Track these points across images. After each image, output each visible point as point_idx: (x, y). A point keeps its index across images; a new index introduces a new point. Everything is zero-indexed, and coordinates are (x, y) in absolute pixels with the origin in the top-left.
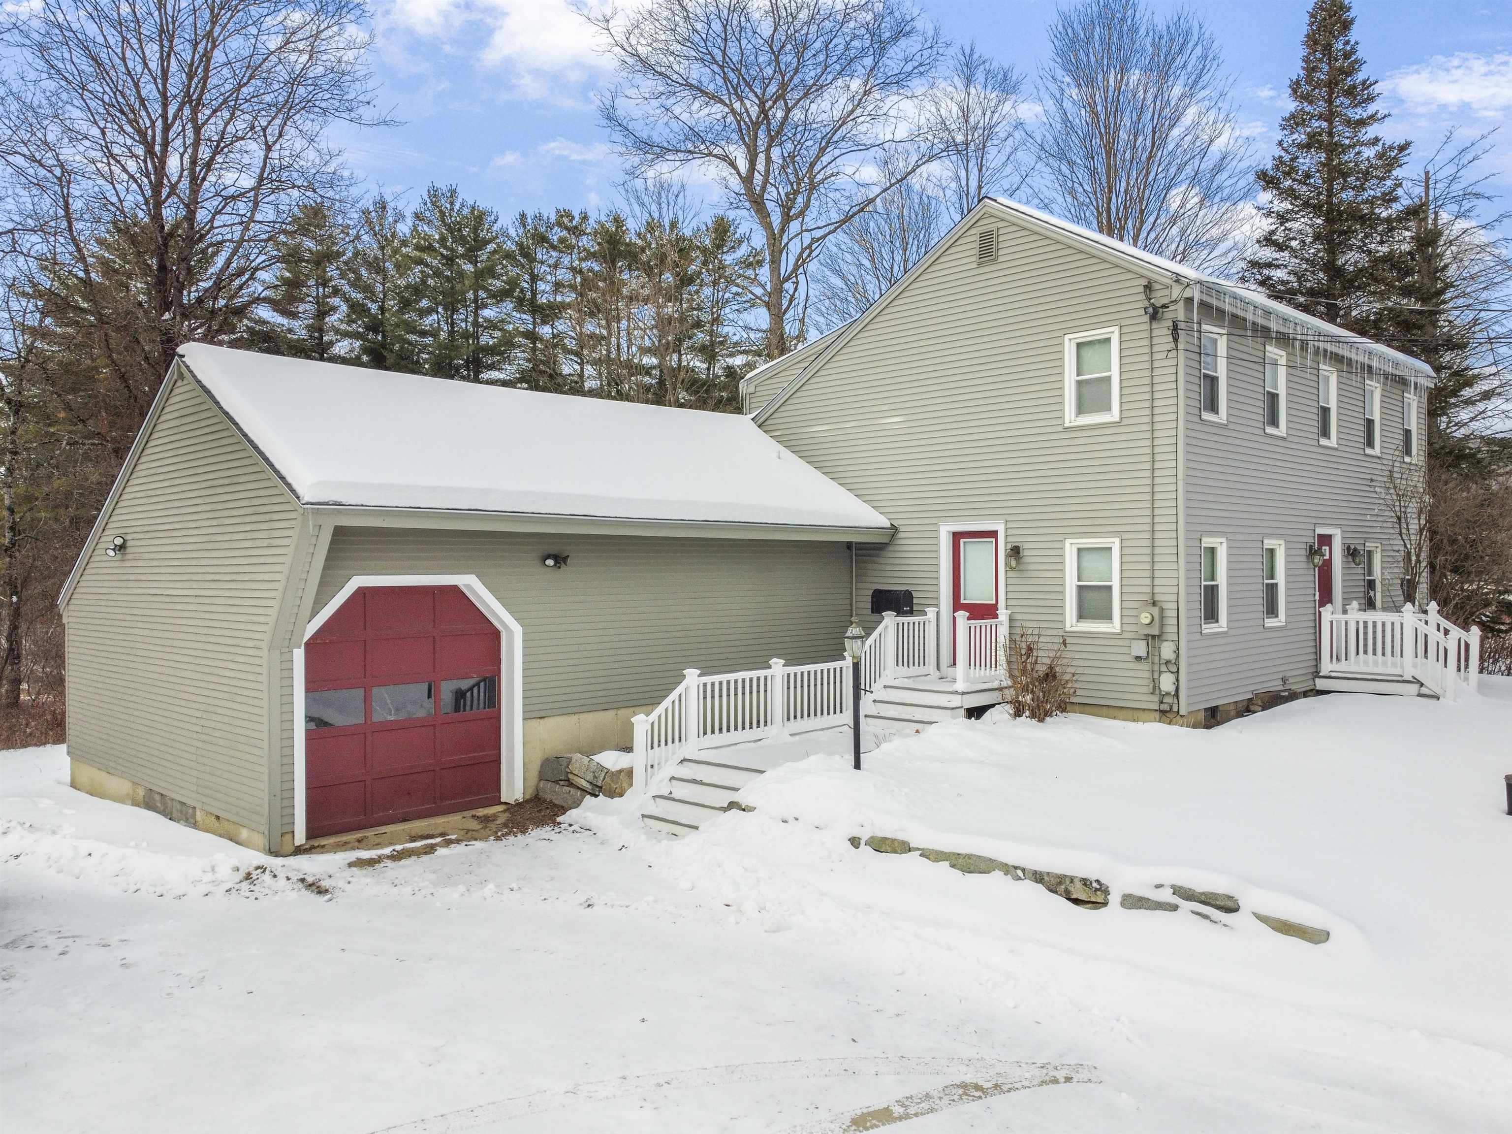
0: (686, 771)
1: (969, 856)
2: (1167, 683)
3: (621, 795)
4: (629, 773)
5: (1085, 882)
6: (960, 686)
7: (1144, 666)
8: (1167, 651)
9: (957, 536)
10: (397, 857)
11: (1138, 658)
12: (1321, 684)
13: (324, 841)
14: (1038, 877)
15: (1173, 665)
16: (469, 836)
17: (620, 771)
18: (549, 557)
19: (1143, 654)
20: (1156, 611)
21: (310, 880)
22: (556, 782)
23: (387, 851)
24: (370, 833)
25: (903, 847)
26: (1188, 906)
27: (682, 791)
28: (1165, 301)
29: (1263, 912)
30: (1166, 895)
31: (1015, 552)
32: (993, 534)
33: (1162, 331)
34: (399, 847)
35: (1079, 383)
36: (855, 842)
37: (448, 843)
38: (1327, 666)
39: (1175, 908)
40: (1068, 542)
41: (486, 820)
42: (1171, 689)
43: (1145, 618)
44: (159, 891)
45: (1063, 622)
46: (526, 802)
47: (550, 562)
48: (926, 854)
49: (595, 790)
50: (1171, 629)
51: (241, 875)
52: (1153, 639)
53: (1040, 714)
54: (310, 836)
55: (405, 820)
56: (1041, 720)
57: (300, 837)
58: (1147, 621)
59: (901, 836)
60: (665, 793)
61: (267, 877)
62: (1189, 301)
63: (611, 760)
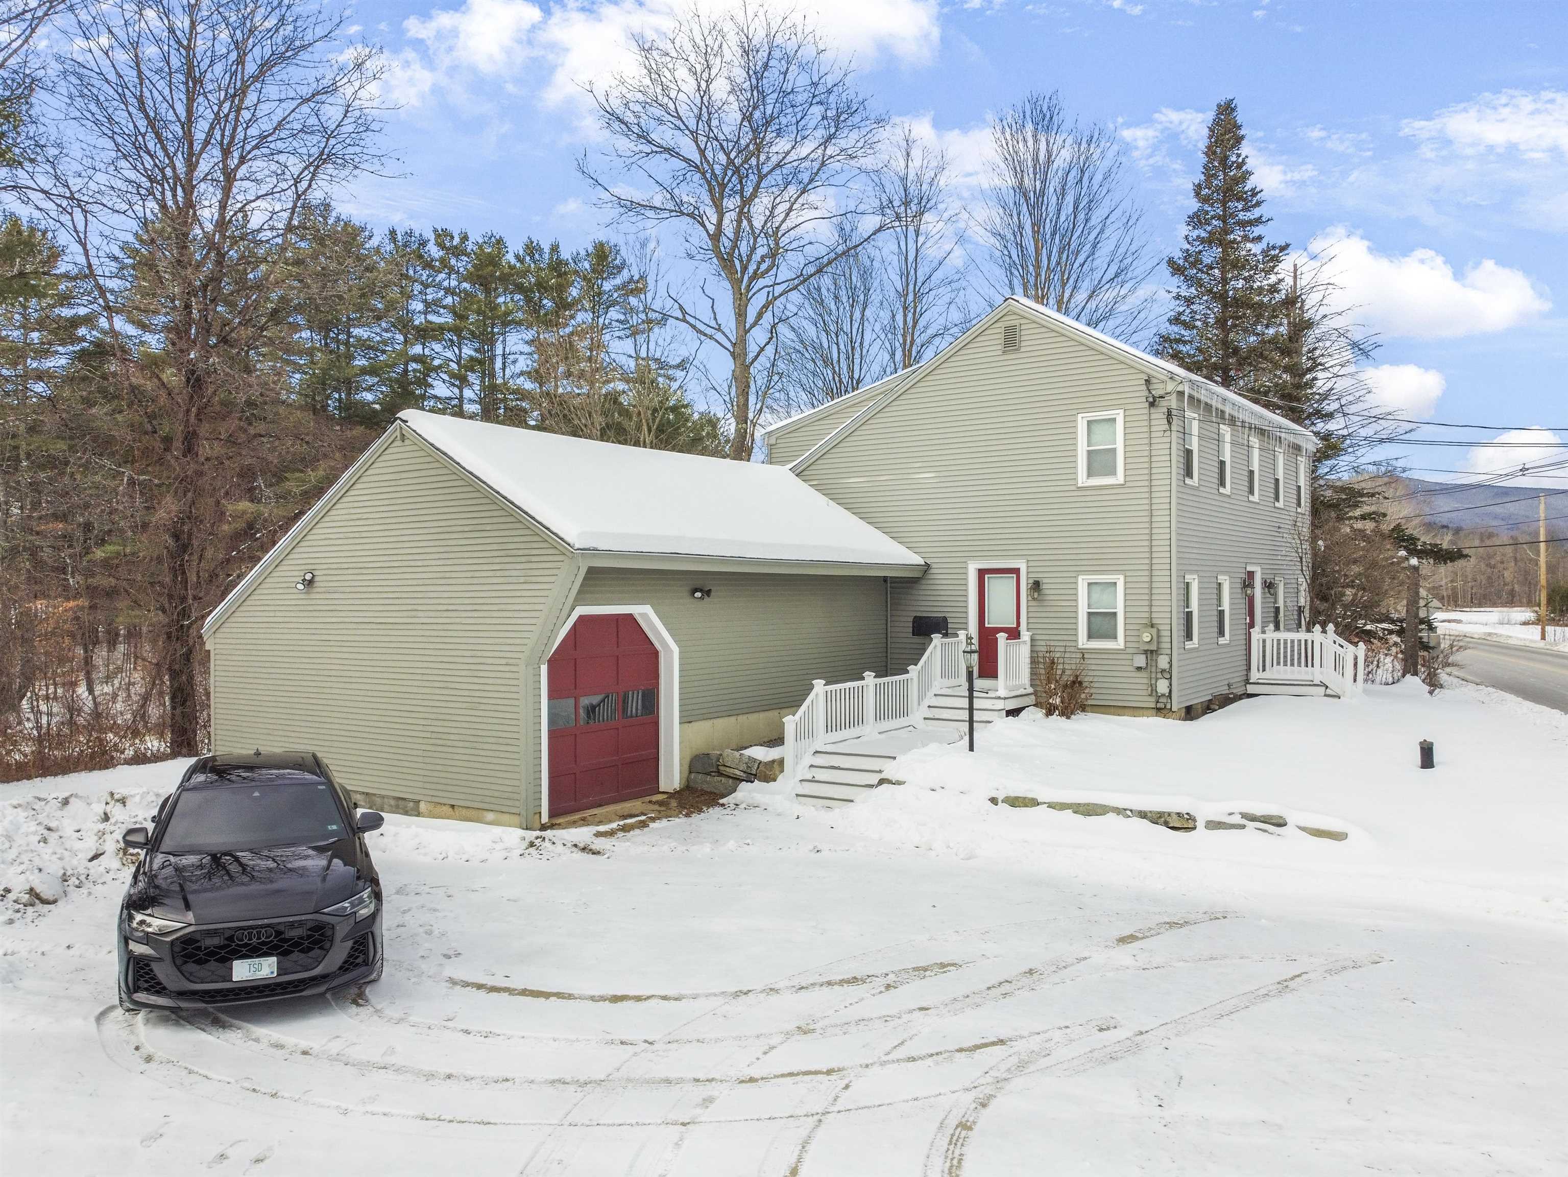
0: (820, 760)
1: (1088, 805)
2: (1162, 687)
3: (775, 780)
4: (781, 762)
5: (1179, 814)
6: (1002, 693)
7: (1143, 675)
8: (1163, 662)
9: (982, 573)
10: (624, 829)
11: (1139, 669)
12: (1251, 689)
13: (560, 820)
14: (1143, 815)
15: (1167, 673)
16: (662, 814)
17: (773, 761)
18: (696, 590)
19: (1143, 665)
20: (1154, 631)
21: (582, 845)
22: (708, 774)
23: (613, 825)
24: (584, 814)
25: (1034, 803)
26: (1251, 825)
27: (822, 775)
28: (1161, 392)
29: (1302, 825)
30: (1237, 819)
31: (1036, 586)
32: (1016, 571)
33: (1159, 415)
34: (618, 823)
35: (1089, 452)
36: (994, 801)
37: (652, 818)
38: (1255, 675)
39: (1243, 827)
40: (1080, 578)
42: (1166, 691)
43: (1146, 637)
44: (465, 857)
45: (1076, 641)
46: (681, 790)
47: (698, 595)
48: (1051, 806)
49: (750, 777)
50: (1165, 646)
51: (526, 844)
52: (1151, 654)
53: (1067, 713)
54: (552, 815)
55: (600, 806)
56: (1068, 718)
57: (545, 818)
58: (1148, 639)
59: (1030, 795)
60: (809, 777)
61: (547, 844)
62: (1181, 394)
63: (760, 753)
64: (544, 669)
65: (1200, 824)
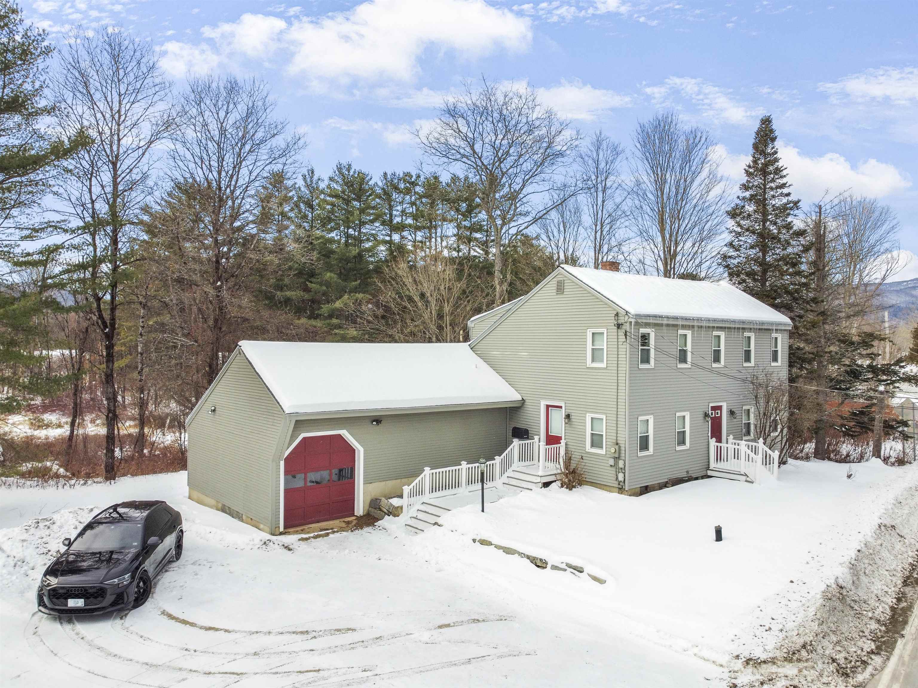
0: (423, 508)
1: (509, 548)
2: (621, 477)
3: (398, 516)
4: (402, 507)
5: (541, 560)
6: (540, 473)
7: (614, 469)
8: (621, 464)
9: (548, 407)
10: (315, 537)
11: (611, 466)
12: (710, 473)
13: (290, 530)
14: (528, 557)
15: (623, 470)
16: (342, 529)
17: (398, 507)
18: (374, 421)
19: (613, 464)
20: (617, 447)
21: (286, 545)
22: (375, 509)
23: (312, 535)
24: (306, 527)
25: (489, 544)
26: (570, 570)
27: (421, 516)
28: (623, 321)
29: (590, 573)
30: (564, 566)
31: (568, 416)
32: (561, 407)
33: (621, 333)
34: (316, 534)
35: (593, 349)
36: (474, 541)
37: (334, 532)
38: (713, 465)
39: (565, 570)
40: (588, 414)
41: (348, 523)
42: (622, 480)
43: (613, 450)
44: (236, 547)
45: (585, 447)
46: (364, 516)
47: (374, 423)
48: (498, 547)
49: (389, 514)
50: (623, 455)
51: (263, 542)
52: (617, 459)
53: (570, 486)
54: (285, 527)
55: (318, 522)
56: (571, 489)
57: (282, 529)
58: (613, 451)
59: (489, 540)
60: (415, 516)
61: (271, 544)
62: (631, 322)
63: (395, 502)
64: (282, 463)
65: (549, 566)
